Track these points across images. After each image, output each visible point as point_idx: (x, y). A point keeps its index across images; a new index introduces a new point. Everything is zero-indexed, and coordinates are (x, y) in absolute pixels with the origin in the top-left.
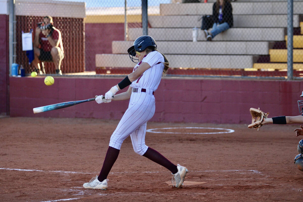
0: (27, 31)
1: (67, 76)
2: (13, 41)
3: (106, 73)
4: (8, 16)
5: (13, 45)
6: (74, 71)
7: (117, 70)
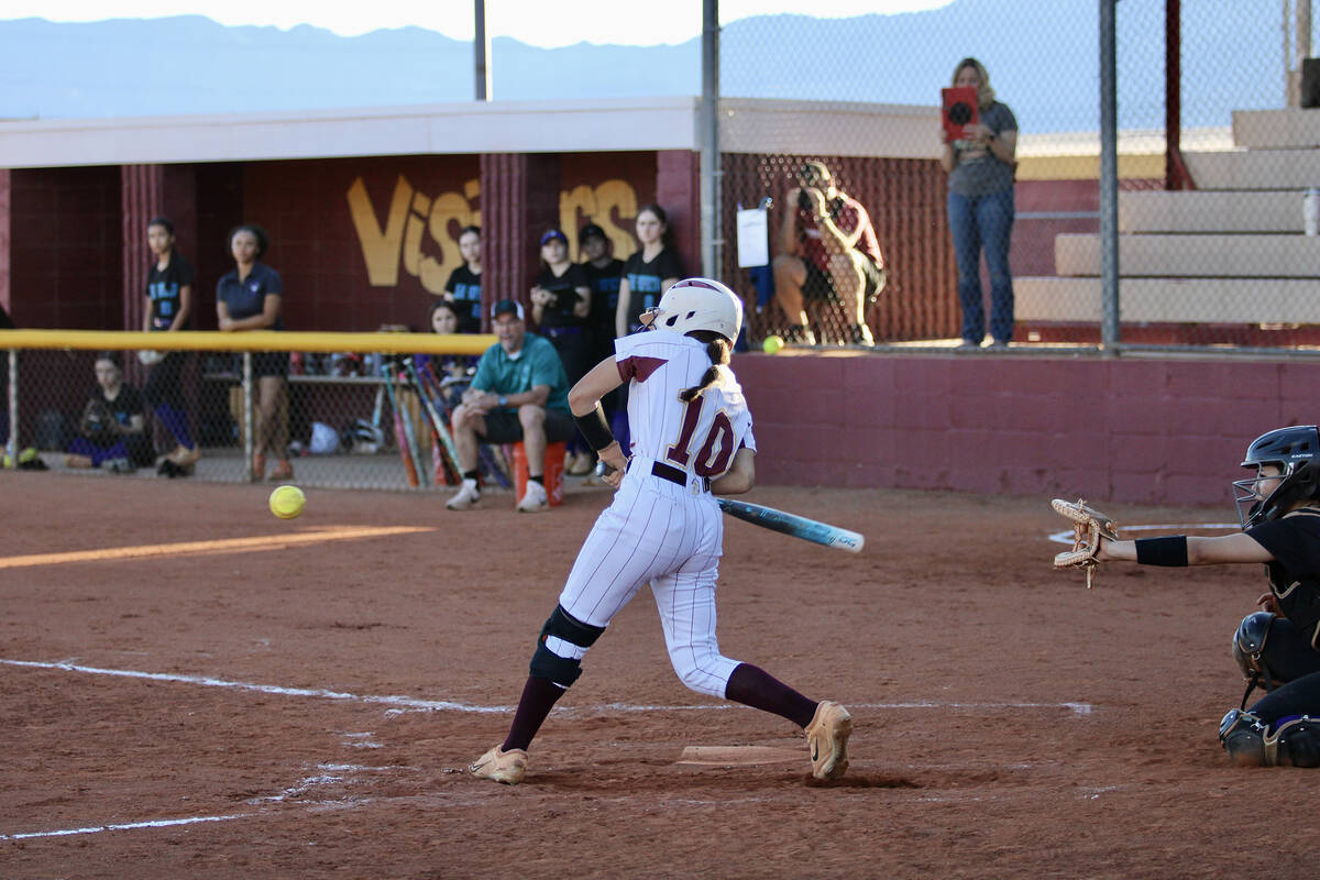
0: (753, 203)
1: (892, 350)
2: (715, 237)
3: (1027, 338)
4: (699, 153)
5: (715, 247)
6: (940, 332)
7: (1064, 329)
